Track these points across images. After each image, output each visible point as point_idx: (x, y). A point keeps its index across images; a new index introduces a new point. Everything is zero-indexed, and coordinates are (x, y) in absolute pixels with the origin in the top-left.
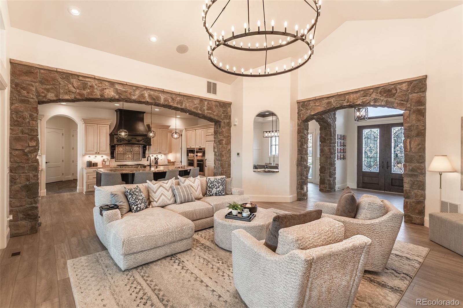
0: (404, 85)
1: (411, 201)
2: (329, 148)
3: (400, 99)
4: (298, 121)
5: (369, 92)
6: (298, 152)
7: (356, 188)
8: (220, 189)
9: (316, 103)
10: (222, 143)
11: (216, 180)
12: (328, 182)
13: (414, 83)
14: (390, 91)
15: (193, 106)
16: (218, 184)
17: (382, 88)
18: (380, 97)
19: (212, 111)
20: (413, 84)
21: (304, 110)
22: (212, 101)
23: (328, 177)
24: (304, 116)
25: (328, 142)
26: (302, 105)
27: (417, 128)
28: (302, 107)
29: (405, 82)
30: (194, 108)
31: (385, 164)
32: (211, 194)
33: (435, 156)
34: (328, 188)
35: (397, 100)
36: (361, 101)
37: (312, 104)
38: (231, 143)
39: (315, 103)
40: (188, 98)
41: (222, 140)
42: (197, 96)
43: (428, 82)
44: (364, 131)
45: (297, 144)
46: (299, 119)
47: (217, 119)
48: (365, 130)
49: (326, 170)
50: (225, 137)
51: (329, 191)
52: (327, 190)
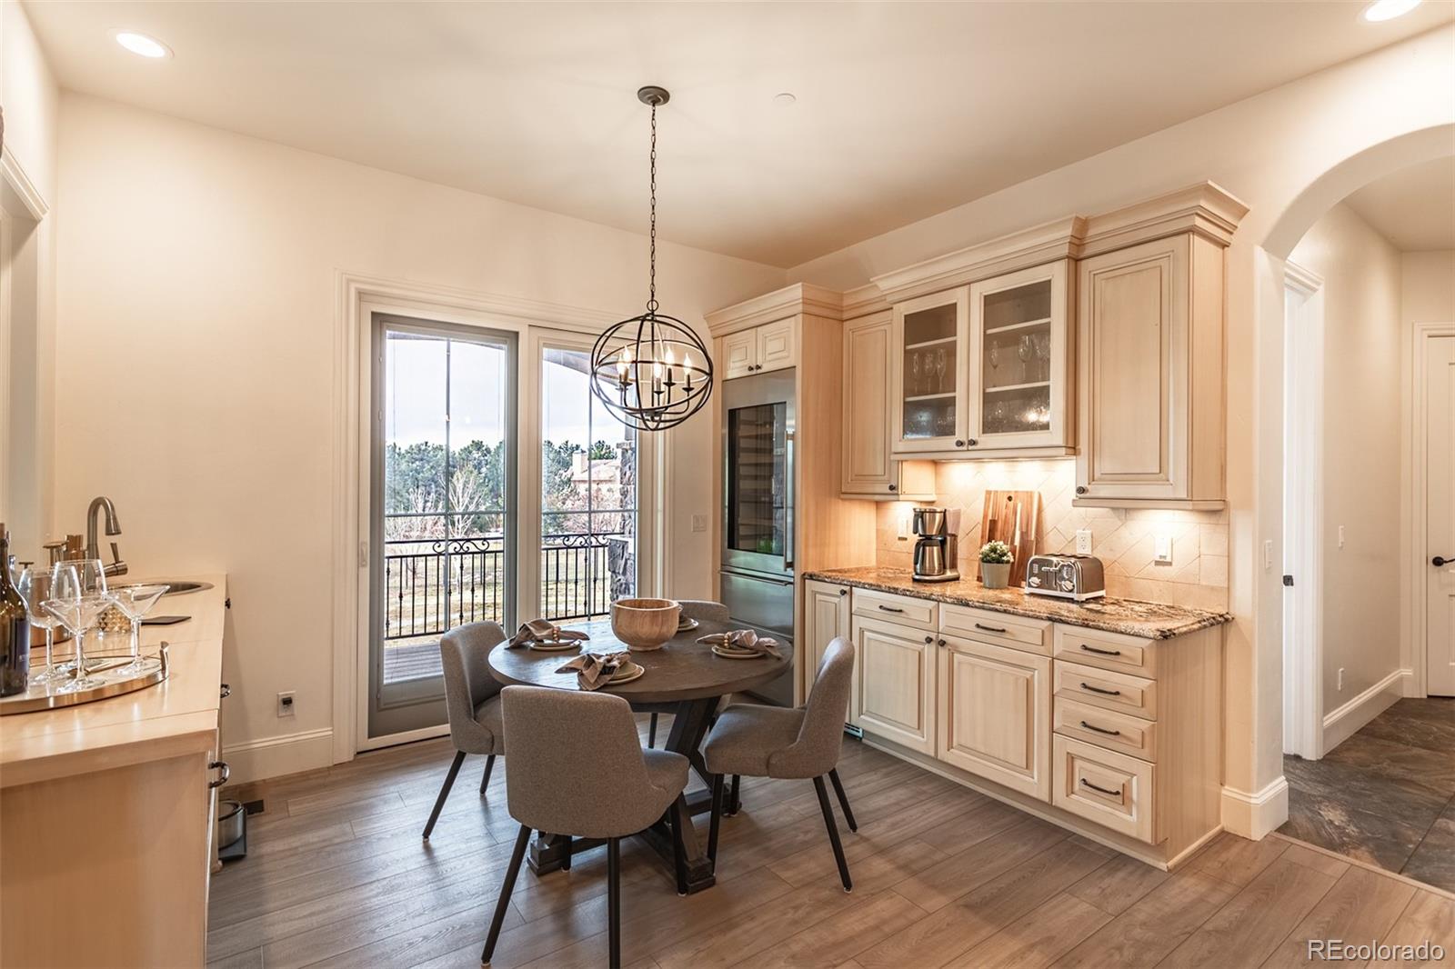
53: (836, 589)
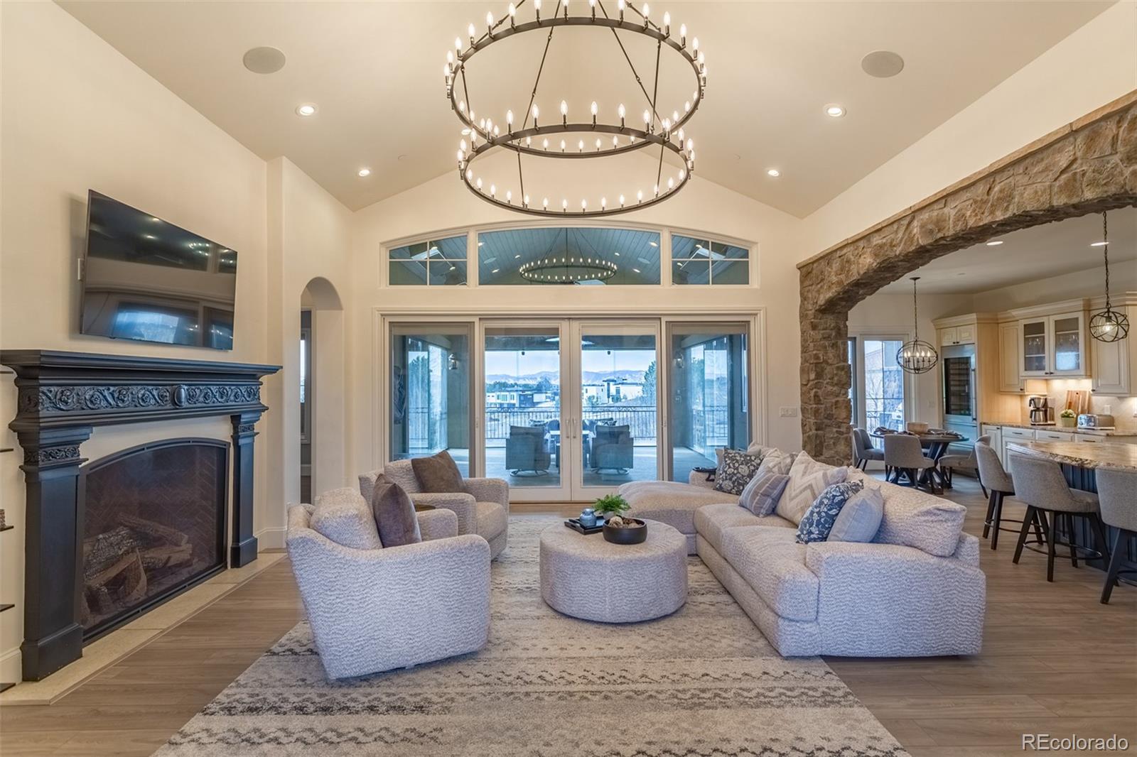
53: (995, 427)
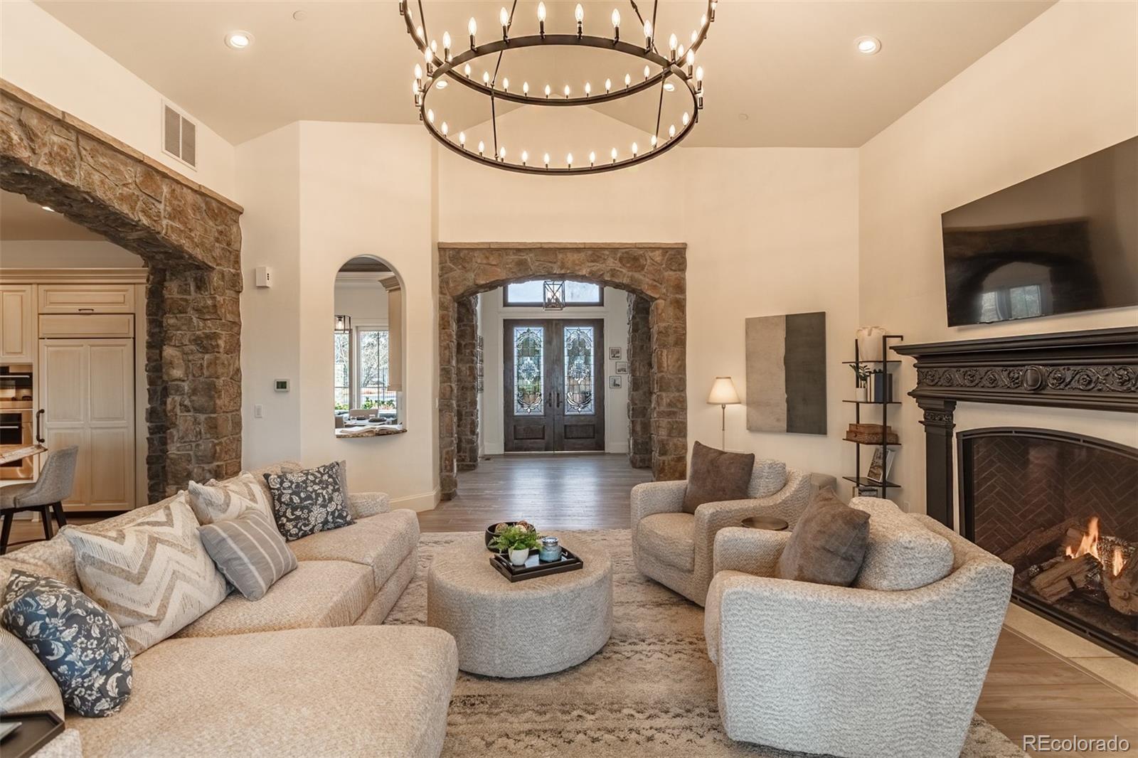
0: (658, 253)
1: (670, 458)
2: (470, 367)
3: (652, 277)
4: (441, 296)
5: (603, 254)
6: (441, 375)
7: (502, 452)
8: (337, 505)
9: (491, 259)
10: (218, 346)
11: (311, 478)
12: (468, 446)
13: (670, 253)
14: (636, 259)
15: (119, 191)
16: (323, 488)
17: (624, 251)
18: (620, 267)
19: (185, 224)
20: (668, 254)
21: (458, 271)
22: (186, 186)
23: (469, 433)
24: (458, 285)
25: (468, 351)
26: (451, 256)
27: (675, 332)
28: (451, 261)
29: (659, 248)
30: (122, 198)
31: (554, 396)
32: (307, 529)
33: (717, 378)
34: (469, 460)
35: (648, 278)
36: (588, 270)
37: (479, 259)
38: (240, 346)
39: (487, 258)
40: (97, 151)
41: (215, 336)
42: (135, 151)
43: (689, 255)
44: (515, 330)
45: (440, 355)
46: (444, 292)
47: (200, 257)
48: (517, 328)
49: (464, 417)
50: (224, 325)
51: (471, 465)
52: (467, 465)
